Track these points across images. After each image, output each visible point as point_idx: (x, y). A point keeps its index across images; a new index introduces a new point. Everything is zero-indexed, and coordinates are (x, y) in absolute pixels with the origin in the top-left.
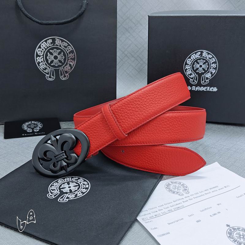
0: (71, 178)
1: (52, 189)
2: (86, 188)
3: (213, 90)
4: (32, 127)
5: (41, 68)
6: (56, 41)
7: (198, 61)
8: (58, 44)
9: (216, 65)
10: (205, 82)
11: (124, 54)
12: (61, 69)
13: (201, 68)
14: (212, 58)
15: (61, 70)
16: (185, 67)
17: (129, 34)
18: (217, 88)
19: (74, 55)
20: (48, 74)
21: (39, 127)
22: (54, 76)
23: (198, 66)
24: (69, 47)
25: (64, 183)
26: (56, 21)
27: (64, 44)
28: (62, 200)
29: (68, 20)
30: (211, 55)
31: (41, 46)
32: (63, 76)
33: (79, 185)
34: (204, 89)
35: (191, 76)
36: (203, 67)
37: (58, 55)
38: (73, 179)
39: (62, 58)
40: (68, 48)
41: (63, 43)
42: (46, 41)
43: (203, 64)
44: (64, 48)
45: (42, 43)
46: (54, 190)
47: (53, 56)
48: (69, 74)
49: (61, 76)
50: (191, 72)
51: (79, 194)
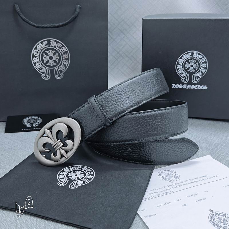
0: (75, 167)
2: (92, 175)
3: (203, 88)
5: (38, 68)
6: (51, 43)
7: (189, 61)
8: (53, 46)
9: (206, 64)
10: (196, 80)
11: (119, 54)
12: (56, 68)
13: (192, 67)
14: (202, 58)
15: (56, 70)
16: (177, 67)
17: (124, 36)
18: (207, 86)
19: (68, 56)
20: (44, 74)
22: (49, 76)
23: (189, 66)
24: (63, 48)
26: (52, 25)
27: (59, 45)
29: (63, 23)
30: (201, 55)
31: (37, 47)
32: (58, 75)
34: (194, 87)
39: (57, 58)
42: (42, 43)
43: (194, 64)
45: (38, 44)
46: (63, 178)
48: (63, 73)
49: (56, 75)
50: (182, 71)
51: (86, 180)
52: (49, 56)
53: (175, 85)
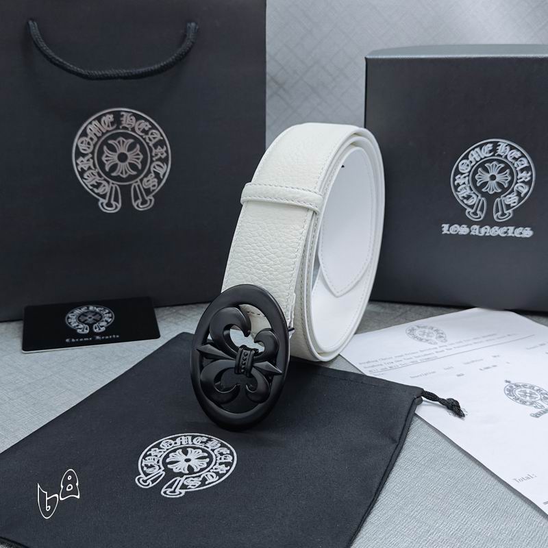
0: (190, 438)
1: (146, 465)
2: (228, 464)
4: (90, 320)
5: (88, 185)
6: (124, 119)
7: (486, 165)
8: (127, 126)
9: (530, 174)
10: (503, 214)
12: (134, 184)
13: (494, 181)
14: (520, 157)
15: (135, 187)
16: (455, 180)
19: (167, 152)
20: (105, 198)
21: (106, 321)
22: (118, 203)
23: (487, 177)
24: (154, 131)
25: (174, 451)
26: (125, 71)
27: (143, 124)
28: (171, 492)
29: (152, 68)
30: (518, 150)
31: (88, 131)
32: (139, 201)
33: (210, 456)
35: (470, 202)
36: (497, 180)
37: (128, 151)
38: (194, 440)
39: (138, 159)
40: (152, 134)
41: (138, 122)
42: (99, 119)
43: (499, 173)
44: (141, 134)
45: (91, 123)
46: (152, 466)
47: (117, 154)
48: (154, 196)
49: (135, 201)
50: (468, 192)
51: (211, 478)
52: (118, 152)
53: (449, 227)
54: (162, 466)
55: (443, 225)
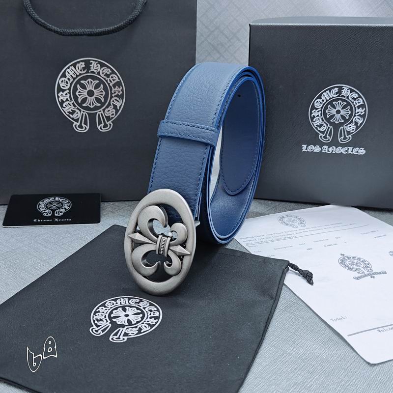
0: (127, 300)
1: (97, 319)
2: (156, 318)
3: (357, 152)
5: (66, 112)
6: (92, 66)
7: (333, 103)
8: (95, 71)
9: (364, 109)
10: (345, 138)
12: (99, 112)
13: (339, 115)
14: (357, 98)
15: (99, 114)
16: (311, 113)
19: (122, 90)
22: (87, 126)
23: (334, 111)
24: (114, 75)
27: (105, 70)
28: (116, 339)
30: (356, 93)
31: (67, 73)
32: (102, 125)
33: (143, 313)
34: (343, 150)
35: (322, 129)
37: (95, 89)
39: (102, 95)
40: (112, 77)
42: (74, 65)
43: (342, 109)
44: (104, 77)
46: (101, 320)
47: (87, 91)
48: (112, 122)
49: (99, 125)
50: (321, 122)
51: (144, 328)
52: (88, 89)
53: (307, 147)
54: (108, 320)
55: (303, 145)
